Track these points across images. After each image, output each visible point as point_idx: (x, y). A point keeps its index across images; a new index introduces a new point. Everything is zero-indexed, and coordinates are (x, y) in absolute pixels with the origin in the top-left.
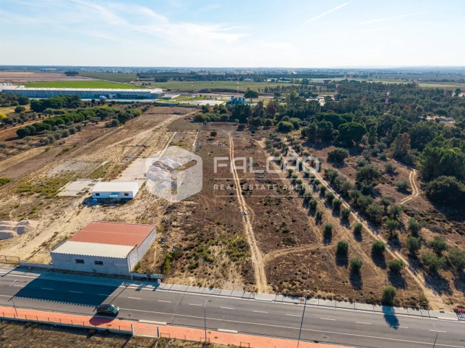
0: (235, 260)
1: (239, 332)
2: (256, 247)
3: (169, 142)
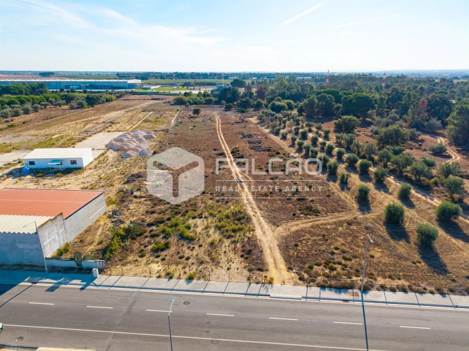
0: (229, 237)
2: (261, 219)
3: (143, 119)
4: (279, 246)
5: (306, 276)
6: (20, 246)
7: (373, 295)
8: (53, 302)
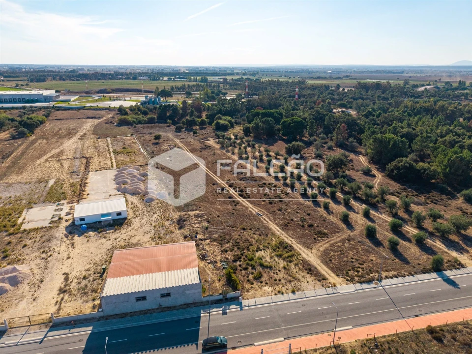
0: (291, 262)
1: (354, 327)
2: (298, 244)
3: (111, 150)
4: (322, 262)
5: (349, 278)
6: (188, 292)
7: (384, 282)
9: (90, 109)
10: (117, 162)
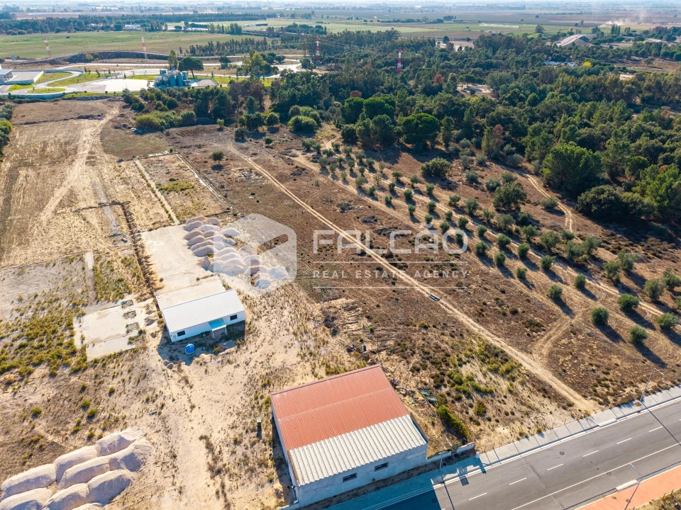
0: (513, 379)
1: (639, 480)
2: (510, 347)
3: (153, 185)
4: (554, 375)
5: (601, 400)
6: (409, 457)
7: (648, 400)
8: (484, 491)
9: (73, 98)
10: (175, 211)
